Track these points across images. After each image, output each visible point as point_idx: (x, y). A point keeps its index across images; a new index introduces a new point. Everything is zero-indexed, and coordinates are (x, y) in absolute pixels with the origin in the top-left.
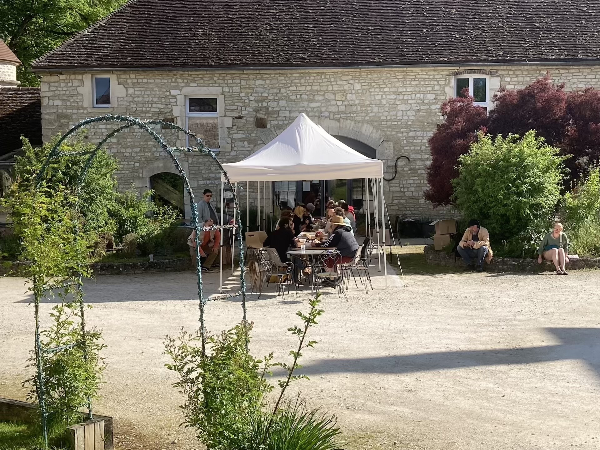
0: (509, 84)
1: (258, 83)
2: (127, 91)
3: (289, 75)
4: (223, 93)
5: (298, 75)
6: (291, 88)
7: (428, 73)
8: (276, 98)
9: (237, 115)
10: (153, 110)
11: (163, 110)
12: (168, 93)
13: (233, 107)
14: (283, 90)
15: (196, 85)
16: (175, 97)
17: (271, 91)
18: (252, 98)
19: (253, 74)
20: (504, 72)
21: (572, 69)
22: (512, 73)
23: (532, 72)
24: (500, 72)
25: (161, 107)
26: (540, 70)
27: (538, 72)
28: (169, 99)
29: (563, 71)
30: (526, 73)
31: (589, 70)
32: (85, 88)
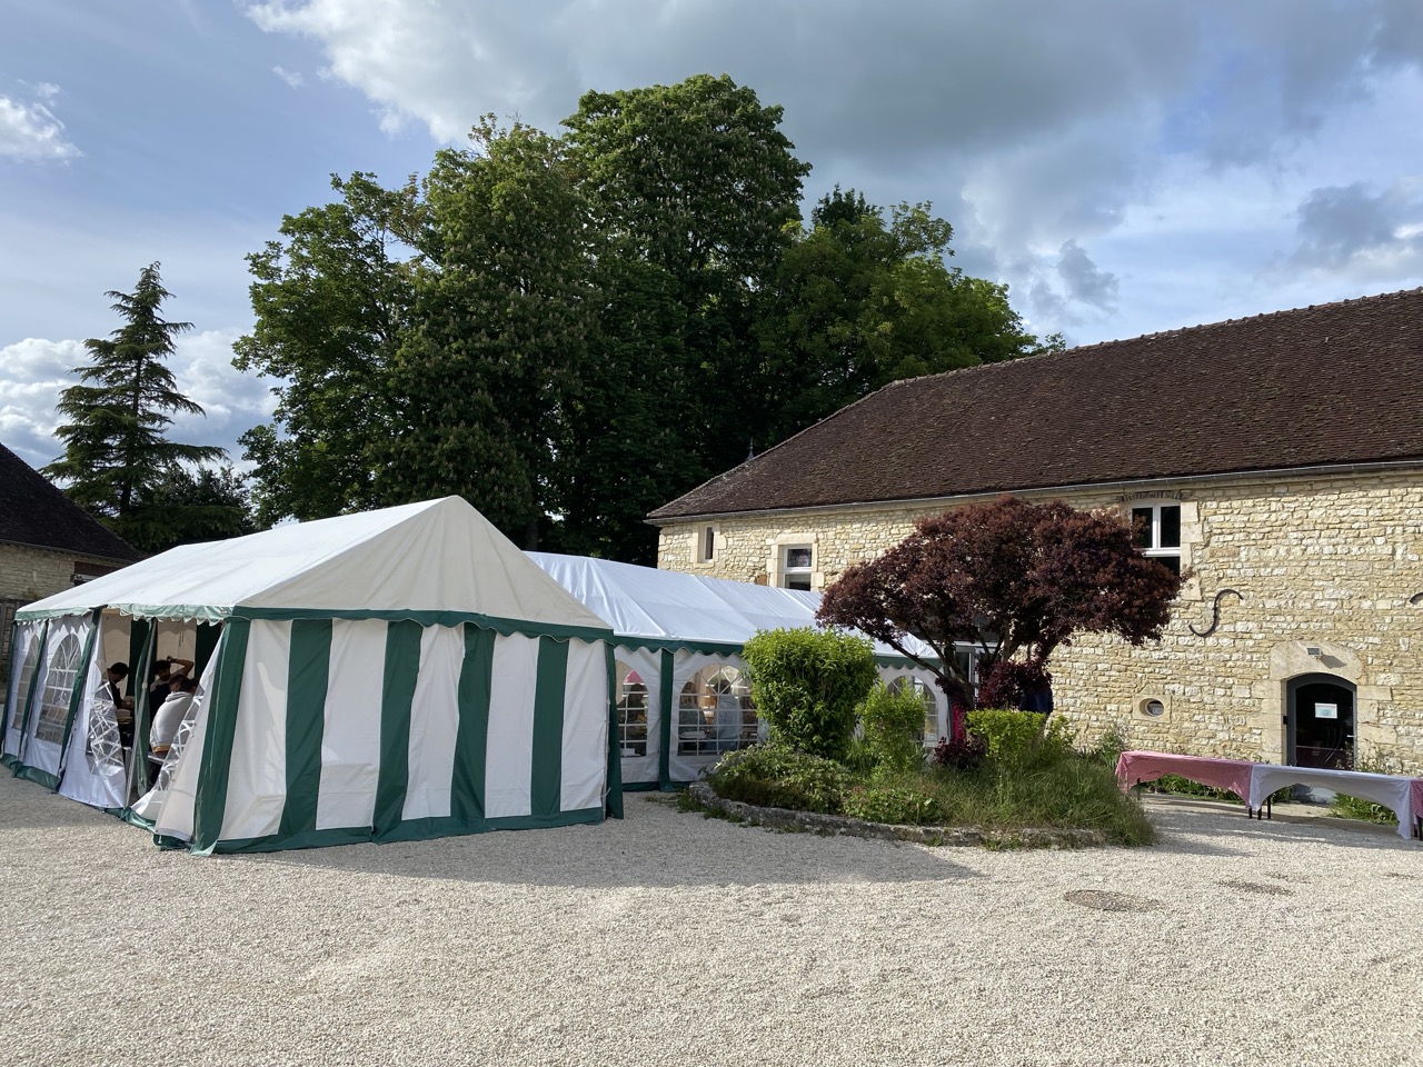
0: (1215, 514)
1: (854, 527)
2: (727, 541)
3: (891, 514)
4: (817, 541)
6: (892, 531)
7: (1082, 501)
8: (875, 545)
9: (830, 569)
10: (748, 564)
11: (757, 565)
12: (763, 543)
13: (828, 560)
14: (883, 535)
15: (790, 531)
16: (769, 547)
17: (870, 536)
18: (847, 547)
19: (849, 514)
20: (1205, 494)
21: (1338, 480)
22: (1220, 493)
23: (1258, 490)
24: (1198, 494)
25: (756, 560)
26: (1273, 486)
27: (1269, 490)
28: (763, 550)
29: (1321, 485)
30: (1247, 492)
31: (1375, 482)
32: (692, 540)
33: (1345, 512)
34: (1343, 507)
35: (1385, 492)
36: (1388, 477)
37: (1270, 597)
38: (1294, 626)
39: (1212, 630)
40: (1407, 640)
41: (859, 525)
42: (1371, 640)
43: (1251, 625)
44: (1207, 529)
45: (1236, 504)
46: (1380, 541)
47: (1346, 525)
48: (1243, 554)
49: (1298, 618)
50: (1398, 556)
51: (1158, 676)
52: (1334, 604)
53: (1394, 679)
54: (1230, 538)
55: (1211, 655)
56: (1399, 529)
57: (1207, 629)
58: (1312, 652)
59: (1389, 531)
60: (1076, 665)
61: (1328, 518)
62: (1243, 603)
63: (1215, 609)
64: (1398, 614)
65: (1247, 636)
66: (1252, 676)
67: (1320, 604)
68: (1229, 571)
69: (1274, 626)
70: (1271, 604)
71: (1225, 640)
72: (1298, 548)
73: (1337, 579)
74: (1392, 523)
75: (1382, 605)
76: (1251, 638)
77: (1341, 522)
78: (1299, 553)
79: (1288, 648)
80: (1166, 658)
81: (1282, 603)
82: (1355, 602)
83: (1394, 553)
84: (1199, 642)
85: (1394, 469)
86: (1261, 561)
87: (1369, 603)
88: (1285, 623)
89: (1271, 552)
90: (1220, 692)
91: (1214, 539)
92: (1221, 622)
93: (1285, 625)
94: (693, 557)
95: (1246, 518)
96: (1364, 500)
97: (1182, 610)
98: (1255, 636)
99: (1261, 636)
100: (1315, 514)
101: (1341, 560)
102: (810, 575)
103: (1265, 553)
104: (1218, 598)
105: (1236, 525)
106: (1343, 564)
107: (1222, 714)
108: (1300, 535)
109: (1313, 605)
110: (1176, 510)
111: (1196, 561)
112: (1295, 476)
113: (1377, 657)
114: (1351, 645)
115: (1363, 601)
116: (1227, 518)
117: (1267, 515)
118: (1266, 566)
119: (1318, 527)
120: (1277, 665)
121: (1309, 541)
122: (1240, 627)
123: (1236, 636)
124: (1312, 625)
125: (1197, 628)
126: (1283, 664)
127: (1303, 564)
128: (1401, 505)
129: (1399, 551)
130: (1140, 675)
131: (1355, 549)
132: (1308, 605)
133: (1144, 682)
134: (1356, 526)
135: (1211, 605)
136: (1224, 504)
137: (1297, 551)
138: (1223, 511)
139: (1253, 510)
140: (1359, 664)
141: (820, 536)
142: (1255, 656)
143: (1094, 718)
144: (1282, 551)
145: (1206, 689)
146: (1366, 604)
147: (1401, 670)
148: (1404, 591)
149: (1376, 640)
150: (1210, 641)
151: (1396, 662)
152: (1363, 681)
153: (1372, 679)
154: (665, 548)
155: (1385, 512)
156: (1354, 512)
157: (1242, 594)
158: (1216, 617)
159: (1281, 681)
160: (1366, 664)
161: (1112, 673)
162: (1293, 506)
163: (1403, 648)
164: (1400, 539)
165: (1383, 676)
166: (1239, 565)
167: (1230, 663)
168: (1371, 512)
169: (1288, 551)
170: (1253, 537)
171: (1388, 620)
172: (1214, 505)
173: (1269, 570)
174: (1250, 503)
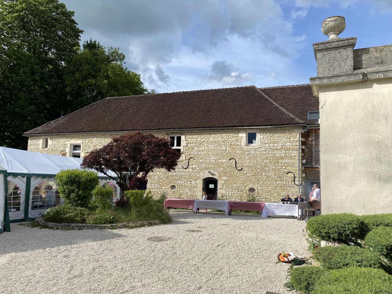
0: (189, 139)
1: (94, 139)
2: (53, 142)
3: (105, 136)
4: (83, 143)
5: (108, 135)
6: (106, 141)
7: (157, 134)
8: (100, 144)
9: (86, 151)
10: (60, 149)
11: (63, 150)
12: (65, 143)
13: (86, 149)
14: (103, 142)
15: (74, 140)
16: (67, 144)
17: (99, 142)
18: (92, 145)
20: (187, 133)
21: (215, 131)
22: (190, 133)
23: (198, 133)
24: (185, 133)
25: (63, 148)
26: (202, 132)
27: (201, 133)
28: (65, 146)
29: (212, 133)
30: (196, 133)
31: (223, 132)
32: (40, 142)
33: (217, 139)
34: (216, 138)
35: (225, 135)
36: (226, 131)
37: (201, 159)
38: (205, 166)
39: (188, 167)
40: (228, 169)
41: (96, 139)
42: (221, 169)
43: (196, 166)
44: (187, 142)
45: (194, 136)
46: (224, 146)
47: (217, 142)
48: (195, 148)
49: (206, 164)
50: (227, 150)
51: (175, 179)
52: (214, 161)
53: (225, 178)
54: (192, 144)
55: (187, 174)
56: (227, 143)
57: (186, 167)
58: (209, 172)
59: (226, 144)
60: (155, 177)
61: (213, 140)
62: (195, 161)
63: (188, 162)
64: (227, 163)
65: (195, 169)
66: (196, 179)
67: (211, 161)
68: (192, 153)
69: (201, 166)
70: (201, 161)
71: (190, 170)
72: (207, 147)
73: (215, 155)
74: (226, 142)
75: (224, 161)
76: (196, 169)
77: (216, 141)
78: (207, 149)
79: (204, 171)
80: (177, 175)
81: (203, 160)
82: (218, 160)
83: (226, 149)
84: (185, 170)
85: (227, 129)
86: (199, 150)
87: (221, 160)
88: (203, 165)
89: (201, 148)
90: (189, 182)
91: (189, 145)
92: (190, 165)
93: (203, 166)
94: (41, 147)
95: (196, 140)
96: (221, 136)
97: (181, 162)
98: (197, 169)
99: (198, 169)
100: (211, 139)
101: (216, 150)
102: (80, 153)
103: (200, 148)
104: (189, 159)
105: (194, 142)
106: (216, 151)
107: (189, 188)
108: (207, 144)
109: (210, 161)
110: (180, 137)
111: (184, 150)
112: (206, 130)
113: (222, 173)
114: (217, 170)
115: (220, 160)
116: (192, 140)
117: (200, 139)
118: (200, 152)
119: (211, 142)
120: (202, 176)
121: (209, 146)
122: (194, 166)
123: (193, 169)
124: (209, 166)
125: (184, 167)
126: (203, 175)
127: (208, 151)
128: (228, 138)
129: (227, 148)
130: (170, 179)
131: (219, 148)
132: (209, 161)
133: (171, 181)
134: (219, 142)
135: (187, 161)
136: (191, 136)
137: (207, 148)
138: (191, 138)
139: (197, 138)
140: (219, 175)
141: (84, 141)
142: (197, 173)
143: (159, 191)
144: (203, 148)
145: (186, 182)
146: (220, 161)
147: (227, 176)
148: (228, 158)
149: (222, 169)
150: (187, 170)
151: (226, 174)
152: (219, 179)
153: (221, 179)
154: (30, 144)
155: (225, 139)
156: (219, 139)
157: (194, 158)
158: (188, 164)
159: (202, 179)
160: (220, 175)
161: (164, 179)
162: (206, 137)
163: (228, 171)
164: (227, 146)
165: (223, 177)
166: (194, 151)
167: (191, 175)
168: (222, 139)
169: (205, 148)
170: (197, 144)
171: (225, 165)
172: (189, 136)
173: (200, 153)
174: (197, 136)
